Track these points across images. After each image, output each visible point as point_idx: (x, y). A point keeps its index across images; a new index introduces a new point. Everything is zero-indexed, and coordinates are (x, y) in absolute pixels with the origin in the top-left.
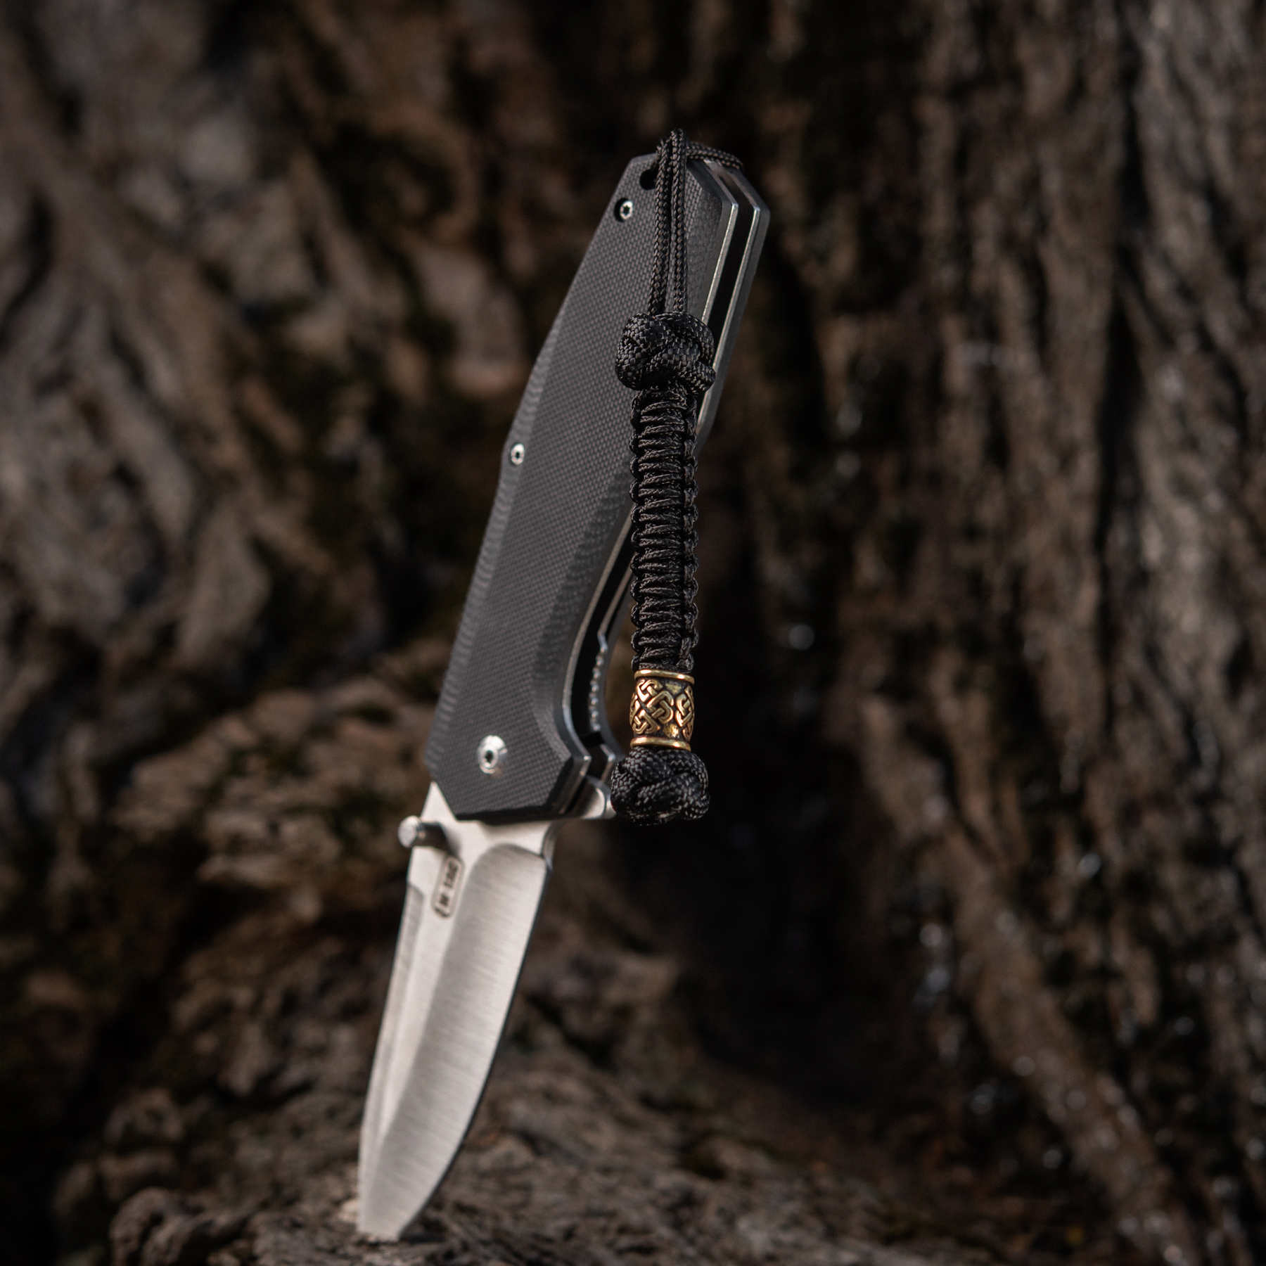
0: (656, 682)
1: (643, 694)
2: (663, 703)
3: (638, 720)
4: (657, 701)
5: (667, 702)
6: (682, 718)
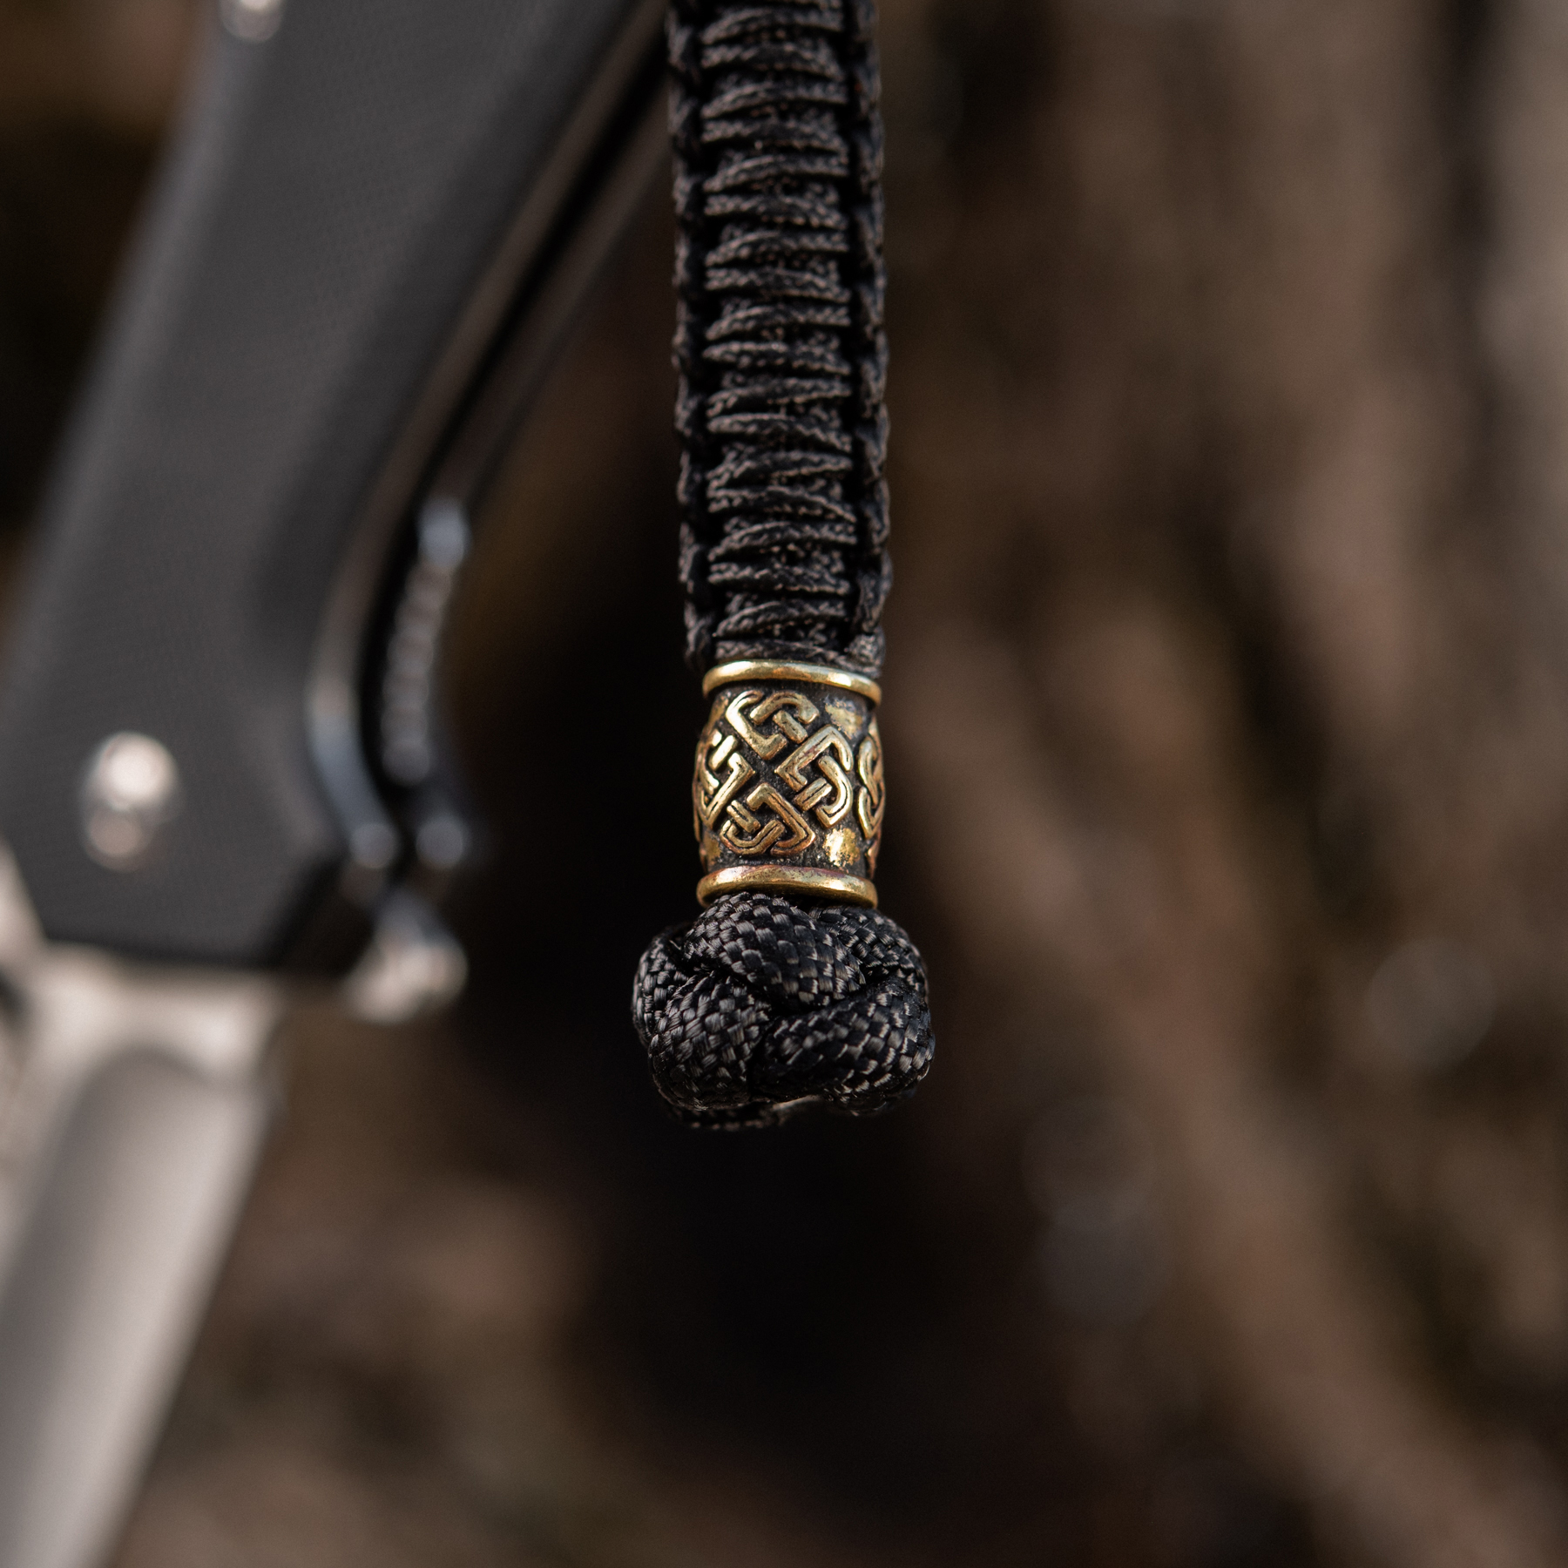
0: (800, 699)
1: (761, 733)
2: (829, 764)
3: (744, 812)
4: (812, 757)
5: (838, 761)
6: (873, 811)
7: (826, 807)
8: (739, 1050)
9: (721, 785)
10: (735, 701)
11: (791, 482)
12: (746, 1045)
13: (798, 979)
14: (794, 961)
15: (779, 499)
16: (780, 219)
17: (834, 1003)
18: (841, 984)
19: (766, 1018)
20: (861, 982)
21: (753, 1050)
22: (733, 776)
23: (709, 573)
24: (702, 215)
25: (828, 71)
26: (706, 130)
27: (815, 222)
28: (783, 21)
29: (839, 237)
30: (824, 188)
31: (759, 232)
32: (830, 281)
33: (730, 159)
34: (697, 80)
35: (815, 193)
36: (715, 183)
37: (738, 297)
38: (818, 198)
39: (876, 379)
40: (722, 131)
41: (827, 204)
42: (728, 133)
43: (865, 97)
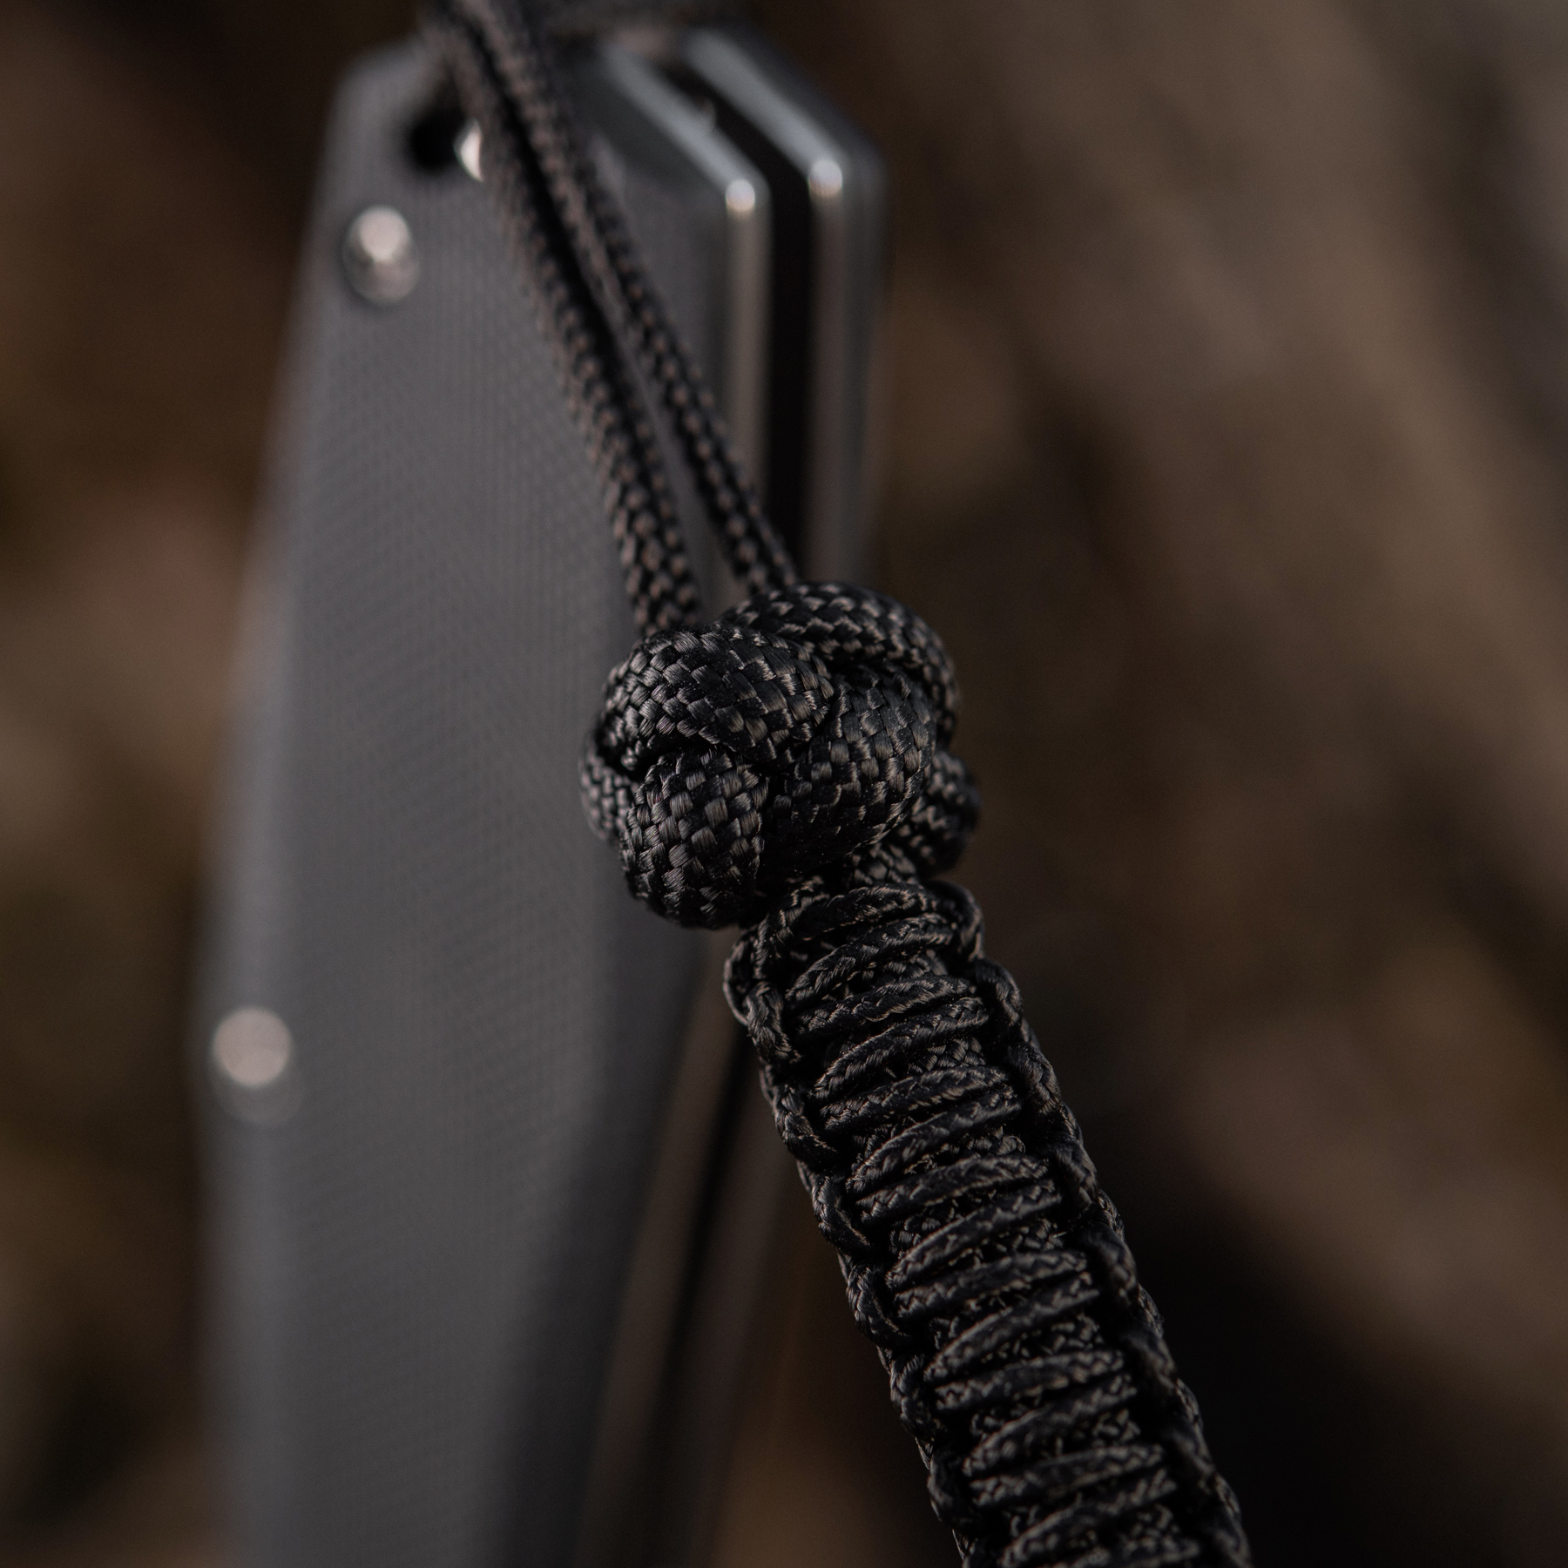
16: (1037, 1391)
24: (937, 1414)
25: (1023, 1170)
26: (900, 1302)
27: (1080, 1375)
28: (944, 1131)
29: (1118, 1380)
30: (1076, 1322)
31: (1016, 1418)
32: (1130, 1443)
33: (945, 1330)
34: (864, 1240)
35: (1067, 1335)
36: (938, 1368)
37: (1022, 1509)
38: (1072, 1342)
39: (1237, 1549)
40: (921, 1299)
41: (1086, 1343)
42: (931, 1299)
43: (1084, 1184)
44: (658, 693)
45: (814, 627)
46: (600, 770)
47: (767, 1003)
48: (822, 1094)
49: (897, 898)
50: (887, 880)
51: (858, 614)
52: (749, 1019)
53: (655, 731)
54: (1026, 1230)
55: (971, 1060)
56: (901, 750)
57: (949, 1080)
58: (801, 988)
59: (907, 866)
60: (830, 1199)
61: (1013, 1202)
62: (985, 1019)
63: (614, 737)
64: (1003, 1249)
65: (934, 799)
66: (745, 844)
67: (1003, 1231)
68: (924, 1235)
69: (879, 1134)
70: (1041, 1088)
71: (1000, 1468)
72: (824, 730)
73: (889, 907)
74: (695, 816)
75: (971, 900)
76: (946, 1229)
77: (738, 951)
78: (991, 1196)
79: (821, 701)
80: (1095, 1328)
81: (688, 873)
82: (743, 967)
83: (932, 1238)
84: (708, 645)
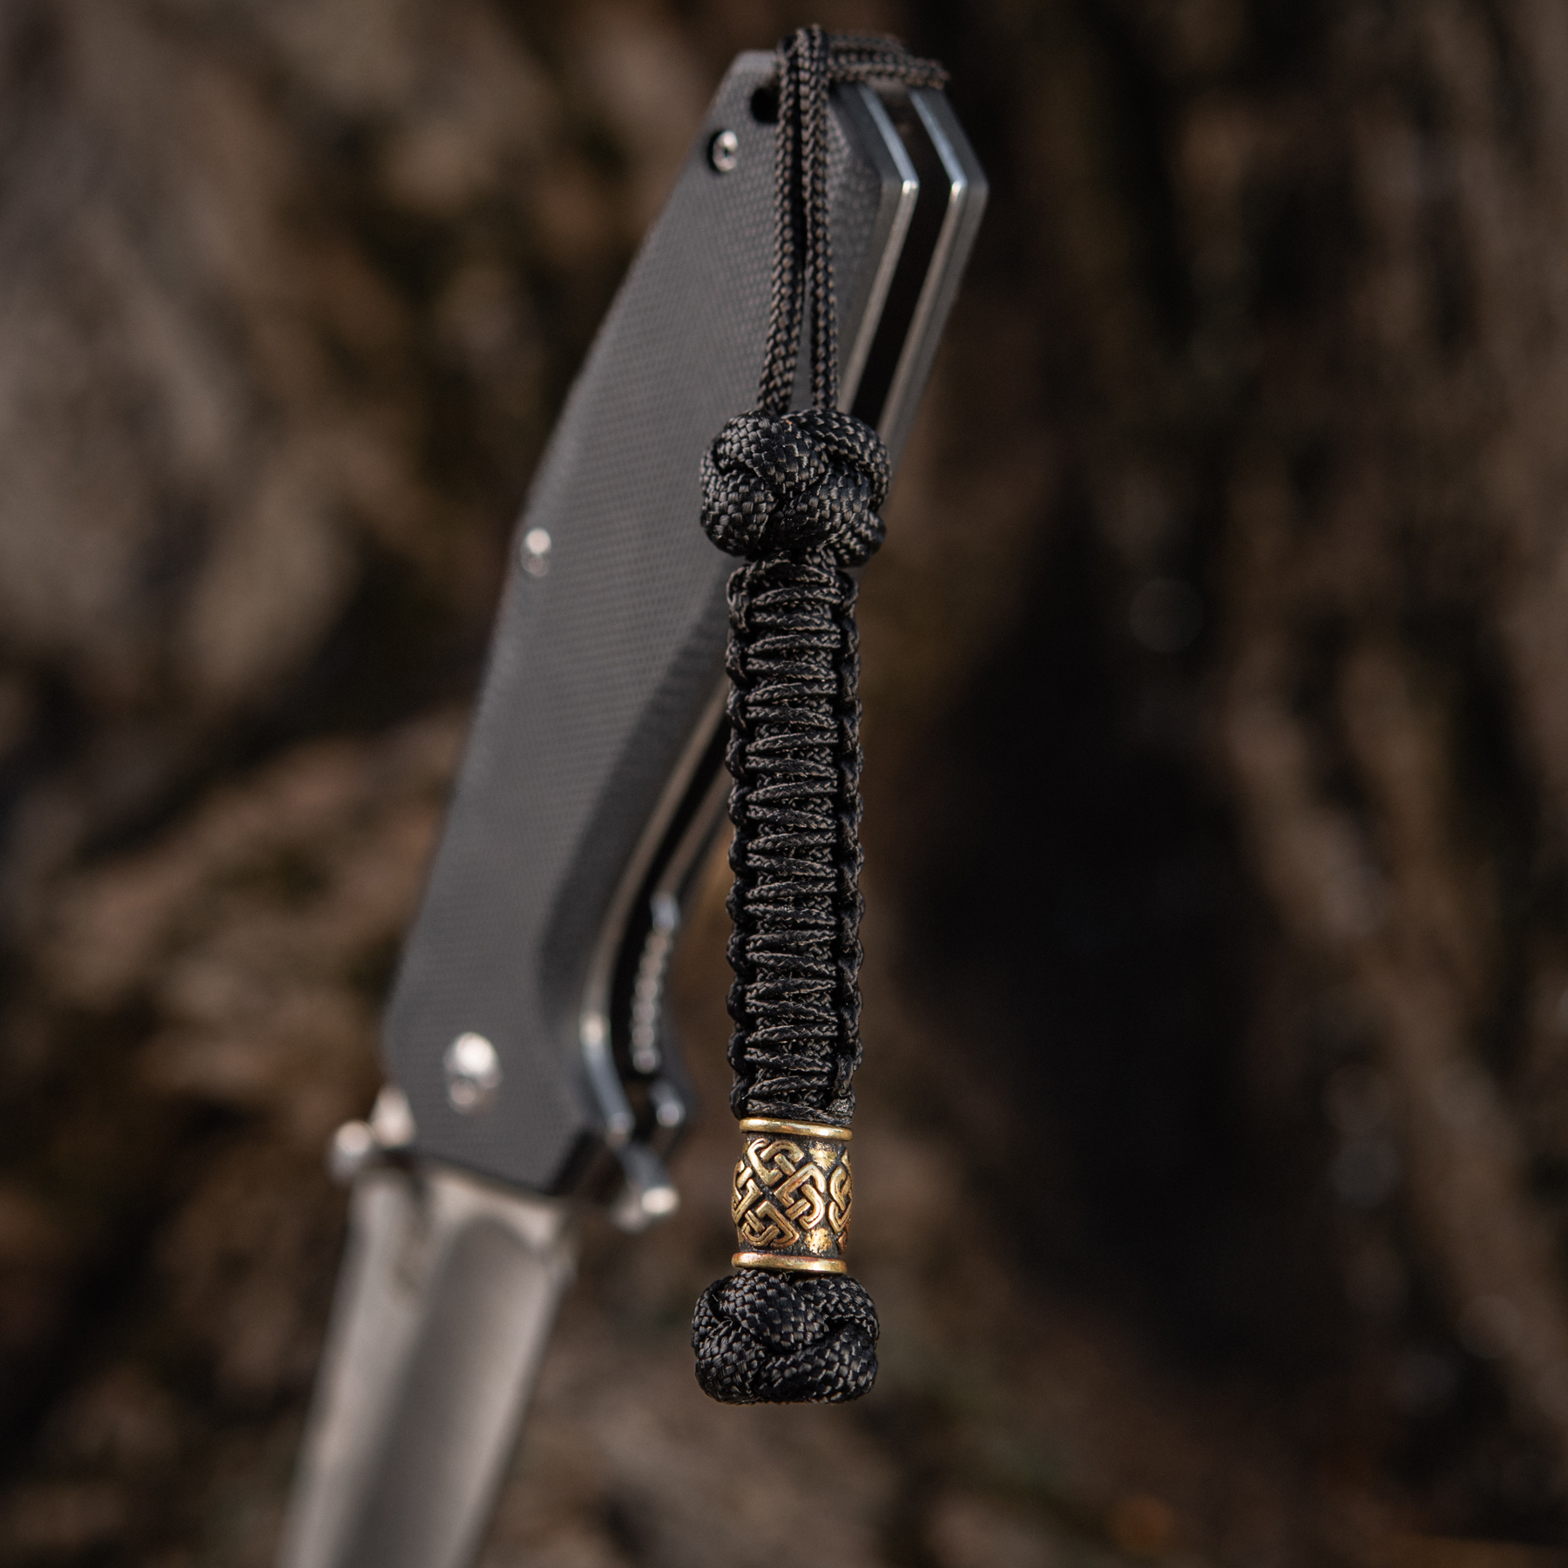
0: (793, 1147)
1: (767, 1168)
2: (809, 1189)
3: (754, 1219)
4: (797, 1185)
5: (815, 1187)
6: (840, 1217)
7: (806, 1217)
8: (744, 1376)
9: (743, 1198)
10: (753, 1144)
11: (796, 998)
12: (749, 1373)
13: (781, 1334)
14: (778, 1322)
15: (785, 1010)
17: (805, 1347)
18: (809, 1336)
19: (763, 1356)
20: (825, 1330)
21: (753, 1376)
22: (749, 1195)
23: (746, 1052)
24: (745, 817)
25: (826, 723)
26: (748, 760)
27: (814, 826)
28: (796, 692)
29: (830, 834)
30: (823, 801)
31: (777, 833)
32: (824, 864)
33: (764, 781)
34: (744, 726)
35: (816, 805)
36: (753, 796)
37: (766, 874)
38: (817, 809)
39: (852, 929)
40: (758, 763)
41: (823, 812)
42: (761, 765)
43: (850, 740)
44: (744, 442)
45: (830, 436)
46: (710, 463)
47: (742, 600)
48: (751, 652)
49: (820, 577)
50: (819, 566)
51: (854, 437)
52: (732, 603)
53: (736, 459)
54: (817, 750)
55: (824, 663)
56: (845, 511)
57: (808, 670)
58: (760, 600)
59: (832, 561)
60: (735, 702)
61: (815, 736)
62: (839, 646)
63: (720, 451)
64: (803, 755)
65: (858, 535)
66: (755, 527)
67: (805, 747)
68: (771, 734)
69: (769, 681)
70: (849, 689)
71: (761, 851)
72: (812, 489)
73: (814, 579)
74: (738, 505)
75: (856, 588)
76: (780, 736)
77: (740, 570)
78: (807, 729)
79: (816, 474)
80: (831, 806)
81: (726, 528)
82: (740, 578)
83: (772, 738)
84: (773, 429)
